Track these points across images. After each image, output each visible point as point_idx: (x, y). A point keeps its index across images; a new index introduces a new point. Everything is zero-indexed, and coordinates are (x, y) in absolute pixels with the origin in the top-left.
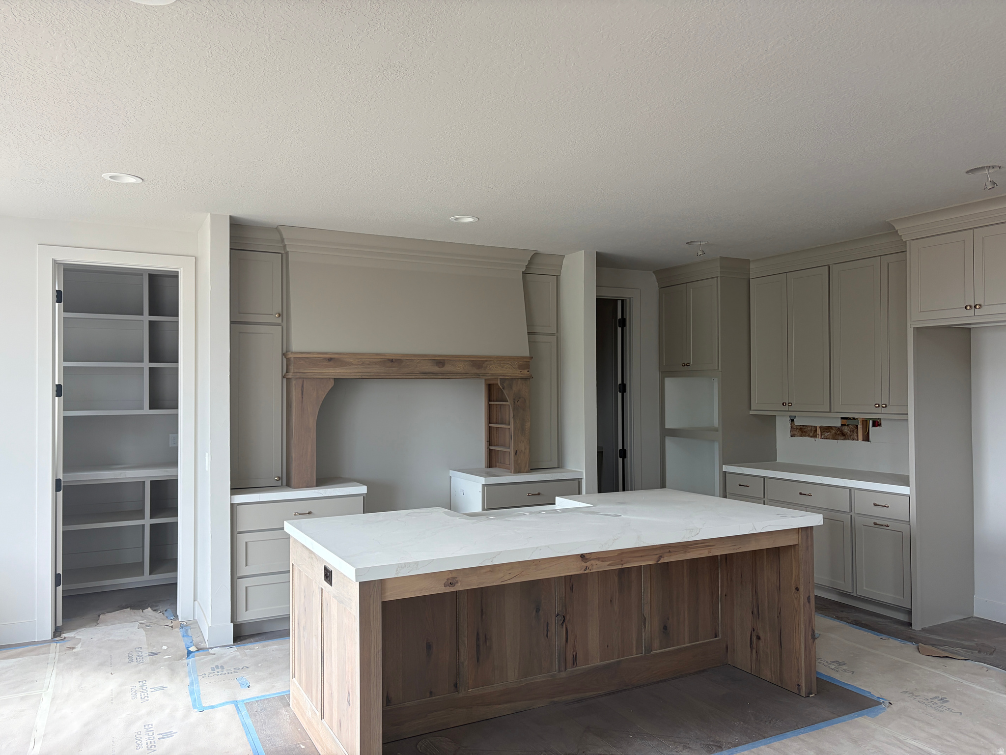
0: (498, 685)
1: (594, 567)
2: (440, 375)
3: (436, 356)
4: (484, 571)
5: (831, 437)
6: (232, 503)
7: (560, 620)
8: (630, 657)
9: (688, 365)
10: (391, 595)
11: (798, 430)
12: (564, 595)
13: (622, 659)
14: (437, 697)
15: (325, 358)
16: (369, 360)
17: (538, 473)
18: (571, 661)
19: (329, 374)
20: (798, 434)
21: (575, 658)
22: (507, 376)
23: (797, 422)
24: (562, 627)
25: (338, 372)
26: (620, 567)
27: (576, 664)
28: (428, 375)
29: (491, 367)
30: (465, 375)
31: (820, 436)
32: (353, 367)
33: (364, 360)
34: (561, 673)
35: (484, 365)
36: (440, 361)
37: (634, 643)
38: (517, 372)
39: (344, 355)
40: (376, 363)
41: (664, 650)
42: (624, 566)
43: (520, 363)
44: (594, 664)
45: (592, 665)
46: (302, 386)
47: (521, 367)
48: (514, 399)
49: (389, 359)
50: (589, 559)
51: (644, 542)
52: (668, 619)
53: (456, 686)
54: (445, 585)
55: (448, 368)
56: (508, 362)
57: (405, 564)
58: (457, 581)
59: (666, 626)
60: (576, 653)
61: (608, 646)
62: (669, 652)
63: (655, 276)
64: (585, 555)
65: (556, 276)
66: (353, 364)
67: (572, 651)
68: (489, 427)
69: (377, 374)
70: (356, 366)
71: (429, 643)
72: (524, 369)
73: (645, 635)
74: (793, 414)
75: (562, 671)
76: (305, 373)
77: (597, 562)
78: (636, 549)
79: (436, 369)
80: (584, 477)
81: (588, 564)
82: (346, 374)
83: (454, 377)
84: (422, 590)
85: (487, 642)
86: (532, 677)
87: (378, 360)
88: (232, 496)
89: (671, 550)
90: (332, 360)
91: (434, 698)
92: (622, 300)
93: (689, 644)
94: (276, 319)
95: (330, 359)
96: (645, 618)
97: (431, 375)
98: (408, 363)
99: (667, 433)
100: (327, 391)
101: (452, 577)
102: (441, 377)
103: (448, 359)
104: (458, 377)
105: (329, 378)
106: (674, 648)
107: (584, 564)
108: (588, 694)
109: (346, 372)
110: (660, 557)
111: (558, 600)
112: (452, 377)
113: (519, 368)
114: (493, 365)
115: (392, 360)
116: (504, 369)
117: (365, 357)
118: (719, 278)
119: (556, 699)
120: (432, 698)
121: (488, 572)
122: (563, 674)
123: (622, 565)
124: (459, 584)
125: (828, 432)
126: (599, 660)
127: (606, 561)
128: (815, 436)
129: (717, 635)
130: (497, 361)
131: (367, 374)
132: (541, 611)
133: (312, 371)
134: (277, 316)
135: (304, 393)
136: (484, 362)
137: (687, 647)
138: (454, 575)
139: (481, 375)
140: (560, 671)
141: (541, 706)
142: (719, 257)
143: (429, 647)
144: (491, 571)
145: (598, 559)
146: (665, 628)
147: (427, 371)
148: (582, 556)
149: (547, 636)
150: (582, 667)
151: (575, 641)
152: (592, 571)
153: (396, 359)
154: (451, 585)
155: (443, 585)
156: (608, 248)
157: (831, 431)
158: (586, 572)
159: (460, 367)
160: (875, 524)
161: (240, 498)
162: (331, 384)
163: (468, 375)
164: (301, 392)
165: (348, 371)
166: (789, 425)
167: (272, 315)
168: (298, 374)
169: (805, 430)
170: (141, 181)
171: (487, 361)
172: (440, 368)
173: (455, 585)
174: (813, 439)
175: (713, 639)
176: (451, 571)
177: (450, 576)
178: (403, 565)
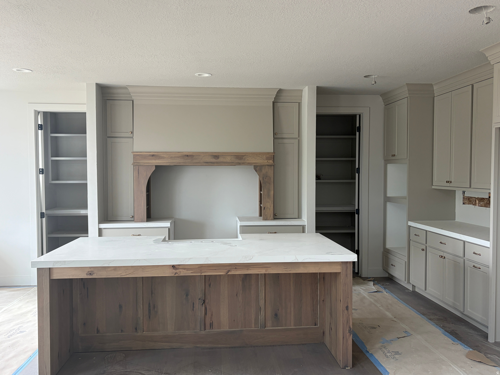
0: (161, 332)
1: (182, 273)
2: (216, 163)
3: (213, 153)
4: (110, 269)
5: (483, 206)
6: (99, 228)
7: (201, 302)
8: (250, 329)
9: (394, 155)
10: (56, 276)
11: (467, 200)
12: (204, 289)
13: (244, 329)
14: (125, 333)
15: (150, 155)
16: (174, 155)
17: (277, 220)
18: (209, 326)
19: (152, 163)
20: (468, 203)
21: (211, 325)
22: (258, 164)
23: (466, 195)
24: (203, 306)
25: (157, 162)
26: (199, 274)
27: (212, 328)
28: (209, 163)
29: (248, 159)
30: (231, 163)
31: (478, 205)
32: (166, 159)
33: (171, 155)
34: (202, 331)
35: (243, 158)
36: (216, 156)
37: (253, 321)
38: (265, 162)
39: (160, 153)
40: (178, 157)
41: (274, 328)
42: (202, 274)
43: (267, 156)
44: (224, 330)
45: (223, 330)
46: (138, 170)
47: (268, 159)
48: (263, 178)
49: (186, 155)
50: (178, 268)
51: (211, 261)
52: (278, 310)
53: (136, 329)
54: (87, 274)
55: (221, 159)
56: (259, 156)
57: (58, 261)
58: (94, 273)
59: (277, 314)
60: (212, 322)
61: (234, 321)
62: (278, 329)
63: (381, 98)
64: (176, 266)
65: (298, 103)
66: (165, 158)
67: (210, 320)
68: (260, 193)
69: (178, 163)
70: (167, 159)
71: (121, 305)
72: (270, 160)
73: (260, 317)
74: (464, 190)
75: (202, 330)
76: (139, 163)
77: (184, 270)
78: (211, 265)
79: (214, 160)
80: (306, 224)
81: (177, 271)
82: (161, 163)
83: (224, 165)
84: (74, 276)
85: (155, 309)
86: (182, 331)
87: (180, 155)
88: (100, 224)
89: (237, 267)
90: (154, 156)
91: (123, 333)
92: (359, 114)
93: (294, 327)
94: (130, 135)
95: (153, 155)
96: (260, 308)
97: (210, 163)
98: (197, 157)
99: (387, 199)
100: (152, 172)
101: (91, 271)
102: (216, 165)
103: (221, 154)
104: (226, 165)
105: (153, 165)
106: (282, 328)
107: (174, 271)
108: (220, 346)
109: (162, 162)
110: (229, 271)
111: (200, 291)
112: (223, 165)
113: (266, 159)
114: (249, 158)
115: (188, 156)
116: (257, 160)
117: (172, 154)
118: (409, 97)
119: (198, 345)
120: (122, 333)
121: (112, 270)
122: (203, 332)
123: (201, 273)
124: (95, 275)
125: (482, 202)
126: (228, 328)
127: (189, 270)
128: (475, 204)
129: (317, 324)
130: (252, 155)
131: (173, 163)
132: (189, 296)
133: (142, 162)
134: (130, 133)
135: (139, 173)
136: (243, 156)
137: (292, 328)
138: (92, 270)
139: (241, 163)
140: (200, 330)
141: (188, 347)
142: (405, 84)
143: (120, 307)
144: (114, 270)
145: (184, 269)
146: (276, 315)
147: (208, 161)
148: (173, 266)
149: (193, 310)
150: (215, 330)
151: (212, 315)
152: (180, 275)
153: (190, 155)
154: (90, 275)
155: (86, 274)
156: (325, 83)
157: (484, 201)
158: (175, 275)
159: (228, 159)
160: (474, 266)
161: (103, 226)
162: (154, 169)
163: (234, 163)
164: (137, 172)
165: (163, 162)
166: (462, 196)
167: (128, 132)
168: (136, 163)
169: (471, 200)
170: (31, 71)
171: (245, 155)
172: (216, 159)
173: (92, 275)
174: (473, 206)
175: (313, 326)
176: (91, 268)
177: (90, 270)
178: (57, 262)
